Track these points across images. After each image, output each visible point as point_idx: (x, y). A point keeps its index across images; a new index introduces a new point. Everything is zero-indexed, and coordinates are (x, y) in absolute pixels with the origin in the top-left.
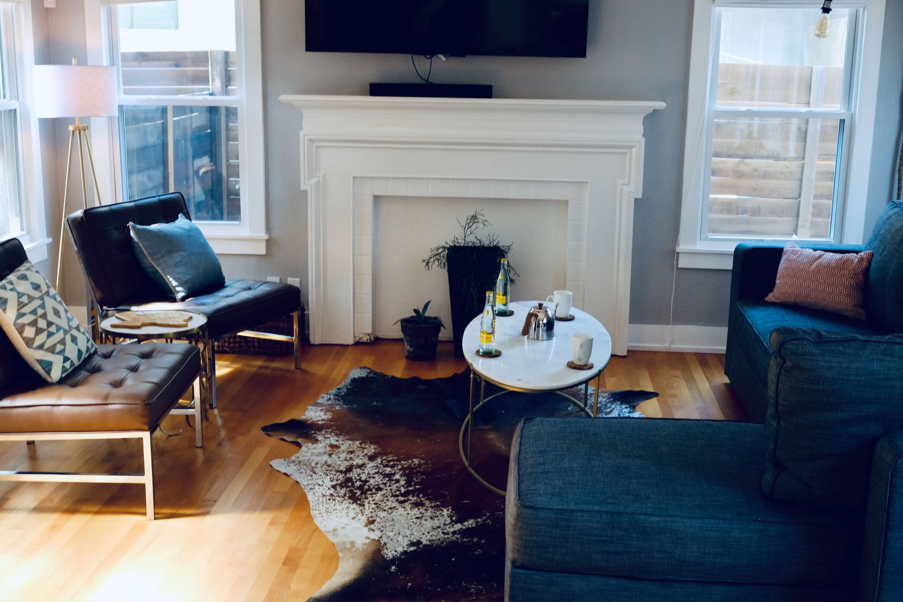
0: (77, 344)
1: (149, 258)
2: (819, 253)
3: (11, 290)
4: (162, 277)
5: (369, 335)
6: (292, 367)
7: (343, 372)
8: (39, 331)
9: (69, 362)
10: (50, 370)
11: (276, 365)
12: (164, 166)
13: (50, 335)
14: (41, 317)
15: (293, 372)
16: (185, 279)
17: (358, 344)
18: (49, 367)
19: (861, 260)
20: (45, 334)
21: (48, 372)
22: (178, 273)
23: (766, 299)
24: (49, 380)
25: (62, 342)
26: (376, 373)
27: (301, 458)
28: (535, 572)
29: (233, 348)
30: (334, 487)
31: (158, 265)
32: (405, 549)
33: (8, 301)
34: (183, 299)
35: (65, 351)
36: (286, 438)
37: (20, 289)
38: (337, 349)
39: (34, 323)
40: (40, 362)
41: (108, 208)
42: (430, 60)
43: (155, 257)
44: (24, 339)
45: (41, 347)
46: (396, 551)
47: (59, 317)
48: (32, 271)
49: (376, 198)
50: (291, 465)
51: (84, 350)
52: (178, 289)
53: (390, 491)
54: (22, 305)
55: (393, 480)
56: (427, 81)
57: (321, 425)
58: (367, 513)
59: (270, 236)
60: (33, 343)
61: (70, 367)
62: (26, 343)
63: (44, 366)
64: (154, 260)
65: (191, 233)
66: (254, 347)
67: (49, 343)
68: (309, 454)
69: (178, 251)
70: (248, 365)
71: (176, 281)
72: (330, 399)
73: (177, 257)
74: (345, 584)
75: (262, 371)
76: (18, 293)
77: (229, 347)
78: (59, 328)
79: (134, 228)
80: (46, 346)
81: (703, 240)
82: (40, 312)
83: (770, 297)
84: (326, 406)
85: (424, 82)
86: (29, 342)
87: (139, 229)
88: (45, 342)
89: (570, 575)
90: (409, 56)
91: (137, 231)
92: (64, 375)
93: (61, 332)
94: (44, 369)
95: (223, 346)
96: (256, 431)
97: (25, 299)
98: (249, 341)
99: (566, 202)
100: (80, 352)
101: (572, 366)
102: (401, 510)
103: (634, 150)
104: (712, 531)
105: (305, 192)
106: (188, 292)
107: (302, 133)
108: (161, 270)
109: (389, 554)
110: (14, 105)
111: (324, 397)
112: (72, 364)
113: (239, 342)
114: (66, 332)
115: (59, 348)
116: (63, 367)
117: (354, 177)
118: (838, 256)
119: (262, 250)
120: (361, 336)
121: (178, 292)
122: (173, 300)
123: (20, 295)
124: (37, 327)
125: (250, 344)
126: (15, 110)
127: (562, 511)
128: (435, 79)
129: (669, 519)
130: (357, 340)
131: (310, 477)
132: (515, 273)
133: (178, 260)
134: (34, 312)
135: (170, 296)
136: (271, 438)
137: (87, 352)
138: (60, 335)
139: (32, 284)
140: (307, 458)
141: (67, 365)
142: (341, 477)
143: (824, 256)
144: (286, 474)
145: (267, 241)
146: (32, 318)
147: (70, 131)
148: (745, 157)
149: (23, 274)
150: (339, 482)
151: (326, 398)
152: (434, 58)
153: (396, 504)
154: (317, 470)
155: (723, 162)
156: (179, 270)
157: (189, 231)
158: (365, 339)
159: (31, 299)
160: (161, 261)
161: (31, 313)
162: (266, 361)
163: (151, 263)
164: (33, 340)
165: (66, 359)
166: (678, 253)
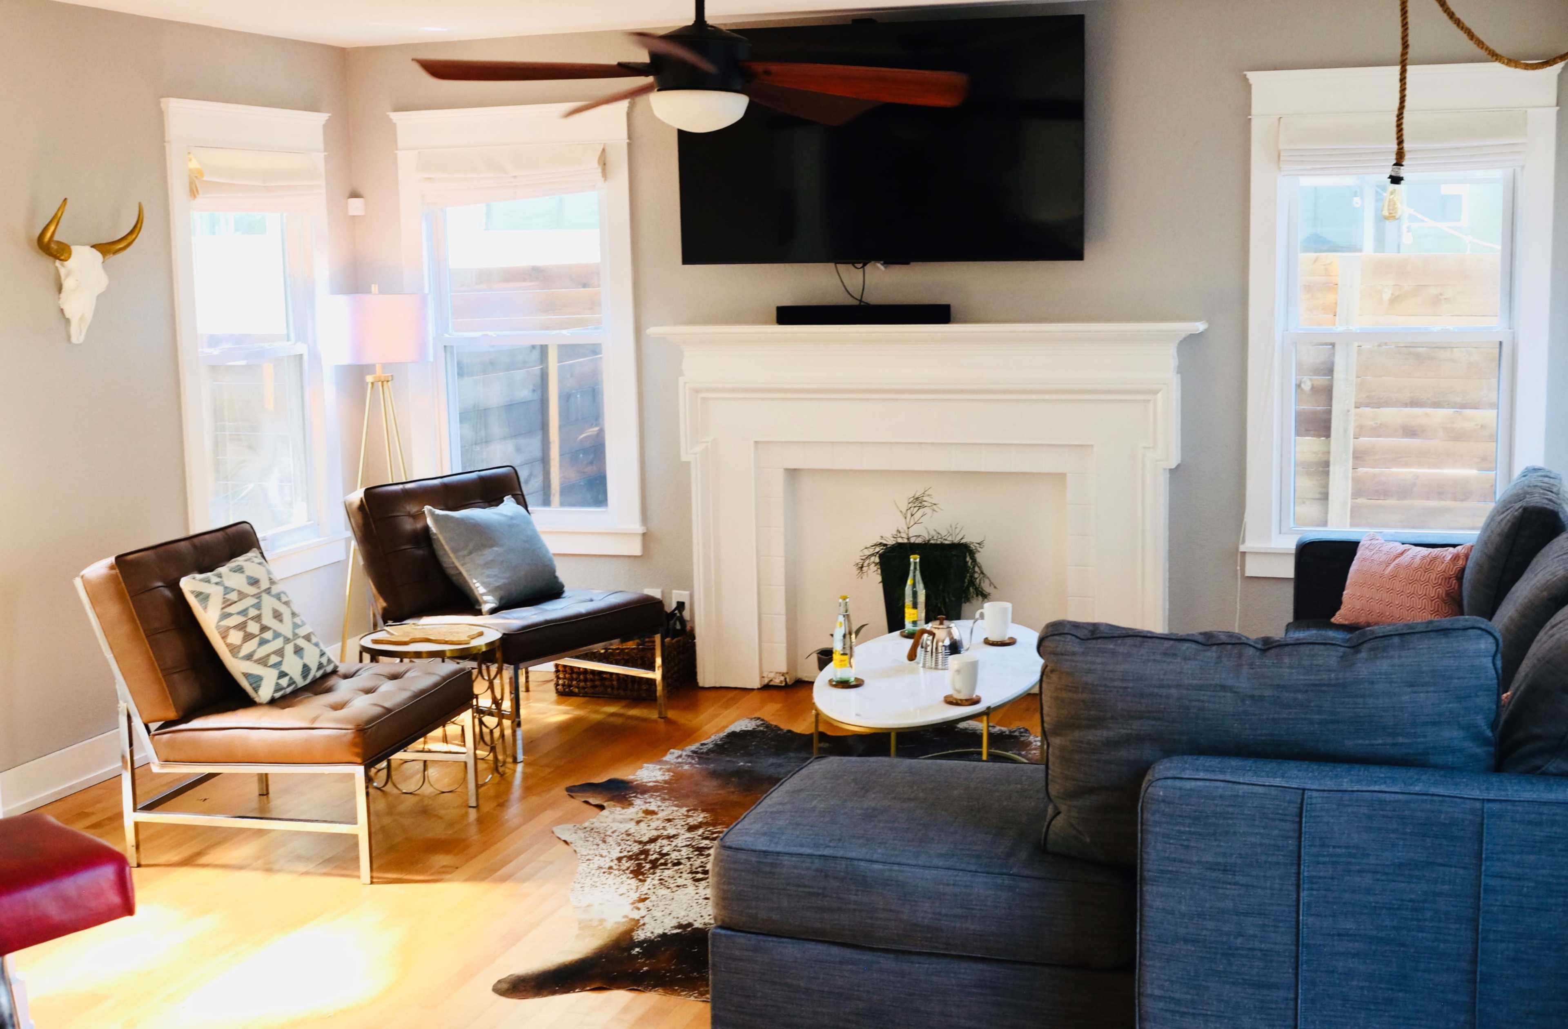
0: (302, 658)
1: (452, 555)
2: (1407, 546)
3: (217, 584)
4: (466, 582)
5: (783, 675)
6: (654, 715)
7: (723, 724)
8: (248, 637)
9: (287, 679)
10: (259, 687)
11: (634, 712)
12: (543, 434)
13: (263, 642)
14: (252, 619)
15: (655, 721)
16: (497, 584)
17: (767, 687)
18: (258, 683)
19: (1456, 558)
20: (256, 641)
21: (256, 690)
22: (488, 576)
23: (1333, 620)
24: (257, 700)
25: (280, 652)
26: (768, 726)
27: (597, 825)
28: (739, 934)
29: (584, 688)
30: (619, 859)
31: (462, 565)
32: (666, 931)
33: (211, 597)
34: (493, 611)
35: (281, 665)
36: (591, 801)
37: (228, 583)
38: (731, 694)
39: (242, 627)
40: (246, 675)
41: (401, 486)
42: (862, 270)
43: (461, 553)
44: (228, 645)
45: (249, 657)
46: (652, 933)
47: (281, 621)
48: (253, 562)
49: (793, 473)
50: (579, 831)
51: (314, 666)
52: (486, 598)
53: (689, 867)
54: (228, 603)
55: (703, 855)
56: (861, 301)
57: (651, 787)
58: (642, 889)
59: (647, 529)
60: (239, 652)
61: (289, 686)
62: (230, 651)
63: (252, 681)
64: (457, 558)
65: (514, 522)
66: (612, 687)
67: (261, 652)
68: (610, 820)
69: (492, 546)
70: (597, 712)
71: (485, 587)
72: (680, 756)
73: (489, 554)
74: (564, 963)
75: (612, 719)
76: (226, 588)
77: (578, 687)
78: (277, 635)
79: (432, 514)
80: (256, 657)
81: (1285, 534)
82: (253, 612)
83: (1337, 619)
84: (672, 764)
85: (856, 303)
86: (234, 650)
87: (438, 515)
88: (254, 652)
89: (783, 940)
90: (832, 265)
91: (436, 518)
92: (278, 695)
93: (281, 639)
94: (251, 685)
95: (570, 686)
96: (559, 791)
97: (233, 596)
98: (605, 679)
99: (1062, 476)
100: (306, 669)
101: (951, 701)
102: (691, 889)
103: (1159, 395)
104: (948, 885)
105: (688, 464)
106: (500, 602)
107: (681, 380)
108: (467, 571)
109: (640, 935)
110: (302, 348)
111: (673, 753)
112: (292, 682)
113: (592, 680)
114: (287, 640)
115: (274, 659)
116: (277, 684)
117: (756, 442)
118: (1425, 551)
119: (635, 548)
120: (772, 675)
121: (486, 602)
122: (479, 613)
123: (227, 590)
124: (245, 632)
125: (607, 683)
126: (301, 356)
127: (765, 853)
128: (873, 298)
129: (896, 867)
130: (766, 681)
131: (595, 847)
132: (991, 583)
133: (490, 558)
134: (244, 612)
135: (477, 607)
136: (572, 800)
137: (319, 669)
138: (278, 644)
139: (249, 578)
140: (605, 825)
141: (284, 682)
142: (636, 848)
143: (1410, 551)
144: (565, 842)
145: (644, 535)
146: (240, 619)
147: (367, 383)
148: (1464, 406)
149: (239, 566)
150: (631, 853)
151: (676, 755)
152: (868, 268)
153: (689, 882)
154: (609, 839)
155: (1427, 414)
156: (488, 572)
157: (512, 518)
158: (778, 680)
159: (242, 596)
160: (467, 559)
161: (239, 613)
162: (625, 707)
163: (453, 563)
164: (239, 647)
165: (282, 675)
166: (1244, 553)
